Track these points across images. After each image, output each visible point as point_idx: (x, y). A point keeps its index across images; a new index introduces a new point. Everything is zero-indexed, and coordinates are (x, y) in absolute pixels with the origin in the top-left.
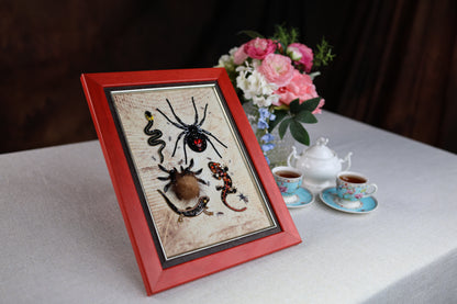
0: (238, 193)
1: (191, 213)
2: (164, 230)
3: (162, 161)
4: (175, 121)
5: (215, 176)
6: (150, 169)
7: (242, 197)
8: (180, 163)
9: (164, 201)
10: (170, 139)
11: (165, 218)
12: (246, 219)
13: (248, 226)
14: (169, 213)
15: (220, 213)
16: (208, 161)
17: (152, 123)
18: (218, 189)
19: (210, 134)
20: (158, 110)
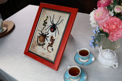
0: (52, 48)
1: (40, 45)
2: (33, 45)
3: (42, 30)
5: (50, 40)
6: (39, 30)
7: (52, 49)
8: (46, 32)
9: (37, 39)
10: (48, 25)
11: (35, 42)
12: (49, 55)
13: (48, 57)
15: (45, 49)
16: (52, 35)
17: (47, 20)
18: (49, 44)
19: (57, 29)
20: (50, 17)
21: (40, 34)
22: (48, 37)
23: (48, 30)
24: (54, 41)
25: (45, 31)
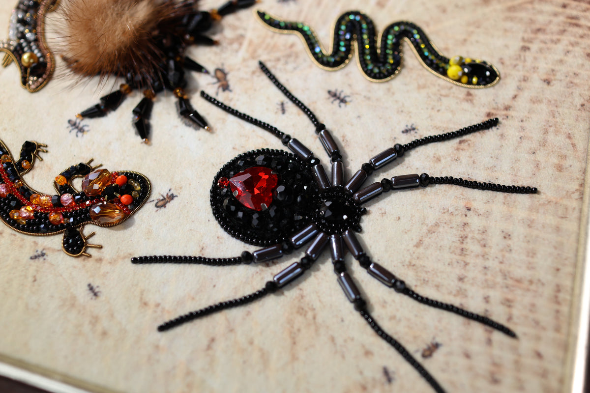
3: (262, 15)
5: (83, 170)
16: (158, 191)
17: (438, 64)
19: (273, 288)
20: (491, 123)
22: (143, 129)
23: (264, 103)
24: (57, 241)
25: (244, 60)
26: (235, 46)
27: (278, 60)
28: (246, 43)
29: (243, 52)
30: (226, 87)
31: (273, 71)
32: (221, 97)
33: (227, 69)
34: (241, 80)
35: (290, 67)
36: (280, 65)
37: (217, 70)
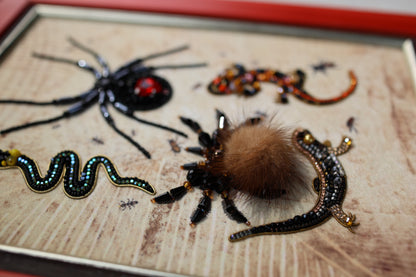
3: (149, 188)
4: (58, 111)
6: (153, 228)
8: (175, 148)
9: (273, 239)
10: (99, 142)
12: (379, 83)
14: (316, 243)
15: (350, 123)
18: (283, 100)
21: (199, 216)
23: (145, 136)
25: (160, 159)
26: (168, 168)
27: (136, 161)
28: (161, 170)
29: (162, 164)
30: (172, 142)
31: (140, 153)
32: (173, 136)
33: (172, 153)
34: (161, 147)
35: (128, 156)
36: (136, 157)
37: (179, 151)
